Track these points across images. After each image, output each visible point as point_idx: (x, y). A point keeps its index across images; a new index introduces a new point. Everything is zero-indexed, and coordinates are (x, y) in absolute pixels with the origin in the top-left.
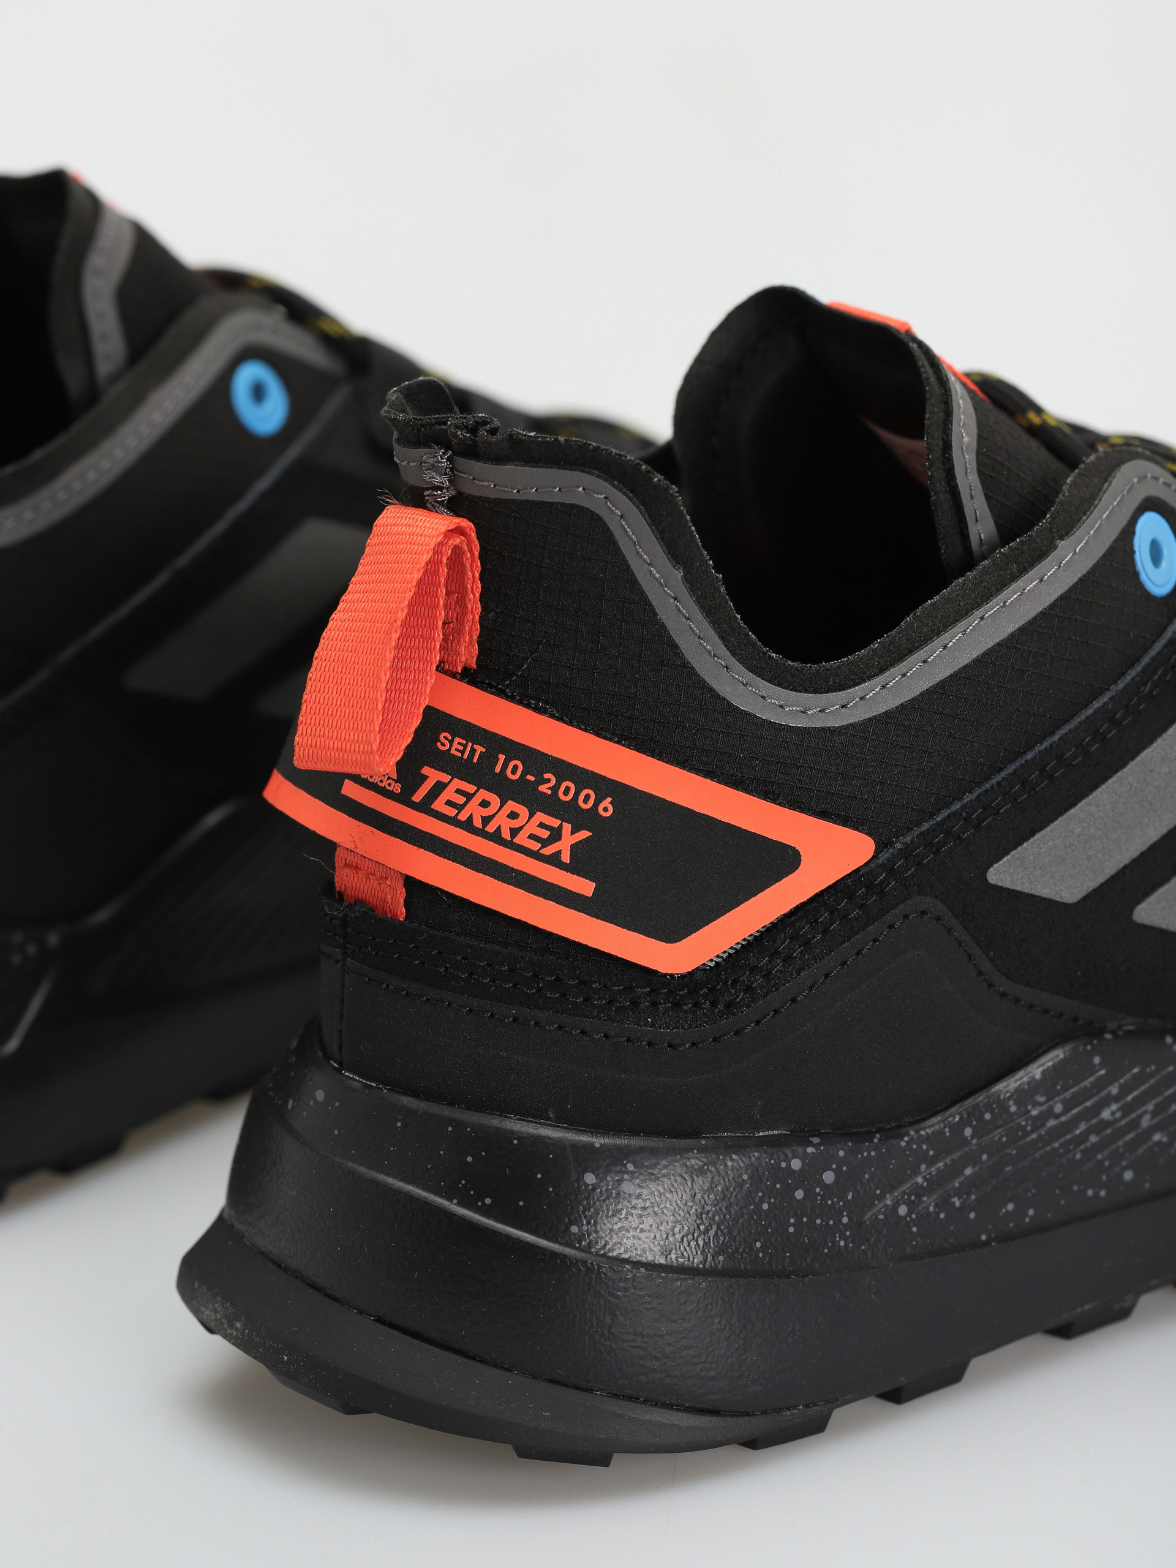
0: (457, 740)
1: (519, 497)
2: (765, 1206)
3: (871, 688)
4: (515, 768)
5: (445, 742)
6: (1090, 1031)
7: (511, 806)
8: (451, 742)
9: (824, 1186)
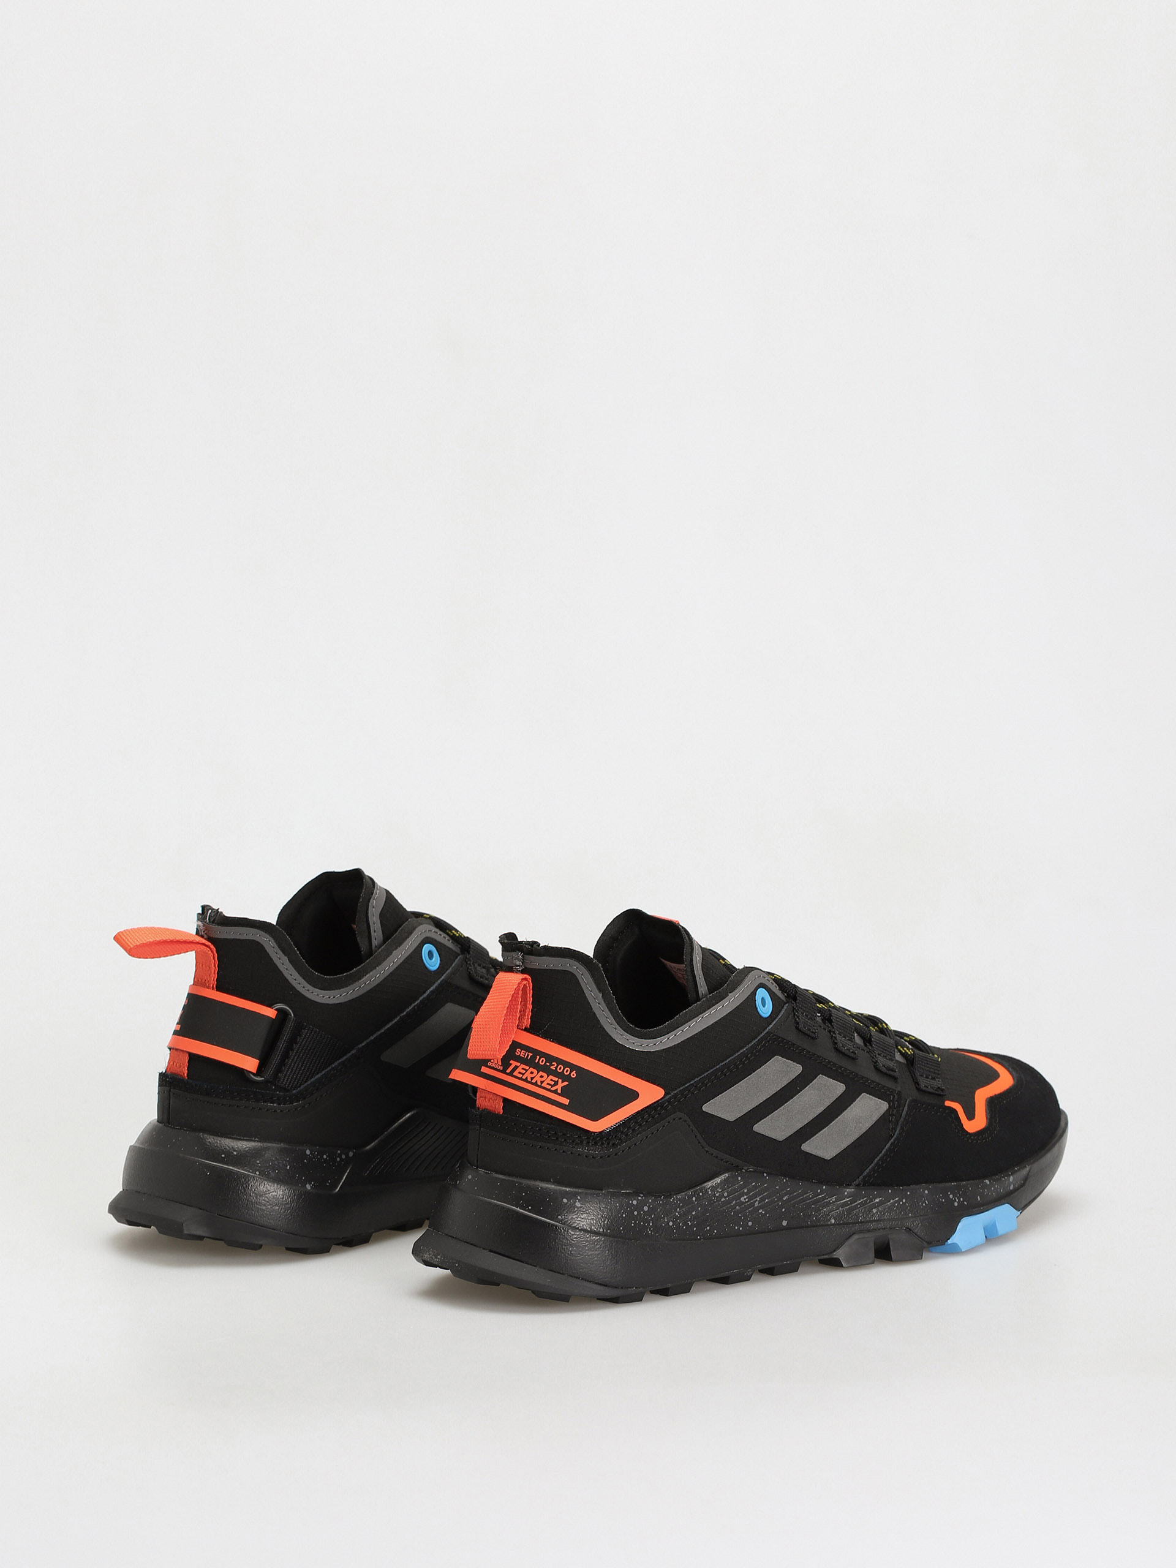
0: (523, 1051)
1: (547, 968)
2: (624, 1215)
3: (664, 1039)
4: (543, 1061)
5: (518, 1052)
6: (737, 1168)
7: (541, 1073)
8: (521, 1052)
9: (644, 1212)
